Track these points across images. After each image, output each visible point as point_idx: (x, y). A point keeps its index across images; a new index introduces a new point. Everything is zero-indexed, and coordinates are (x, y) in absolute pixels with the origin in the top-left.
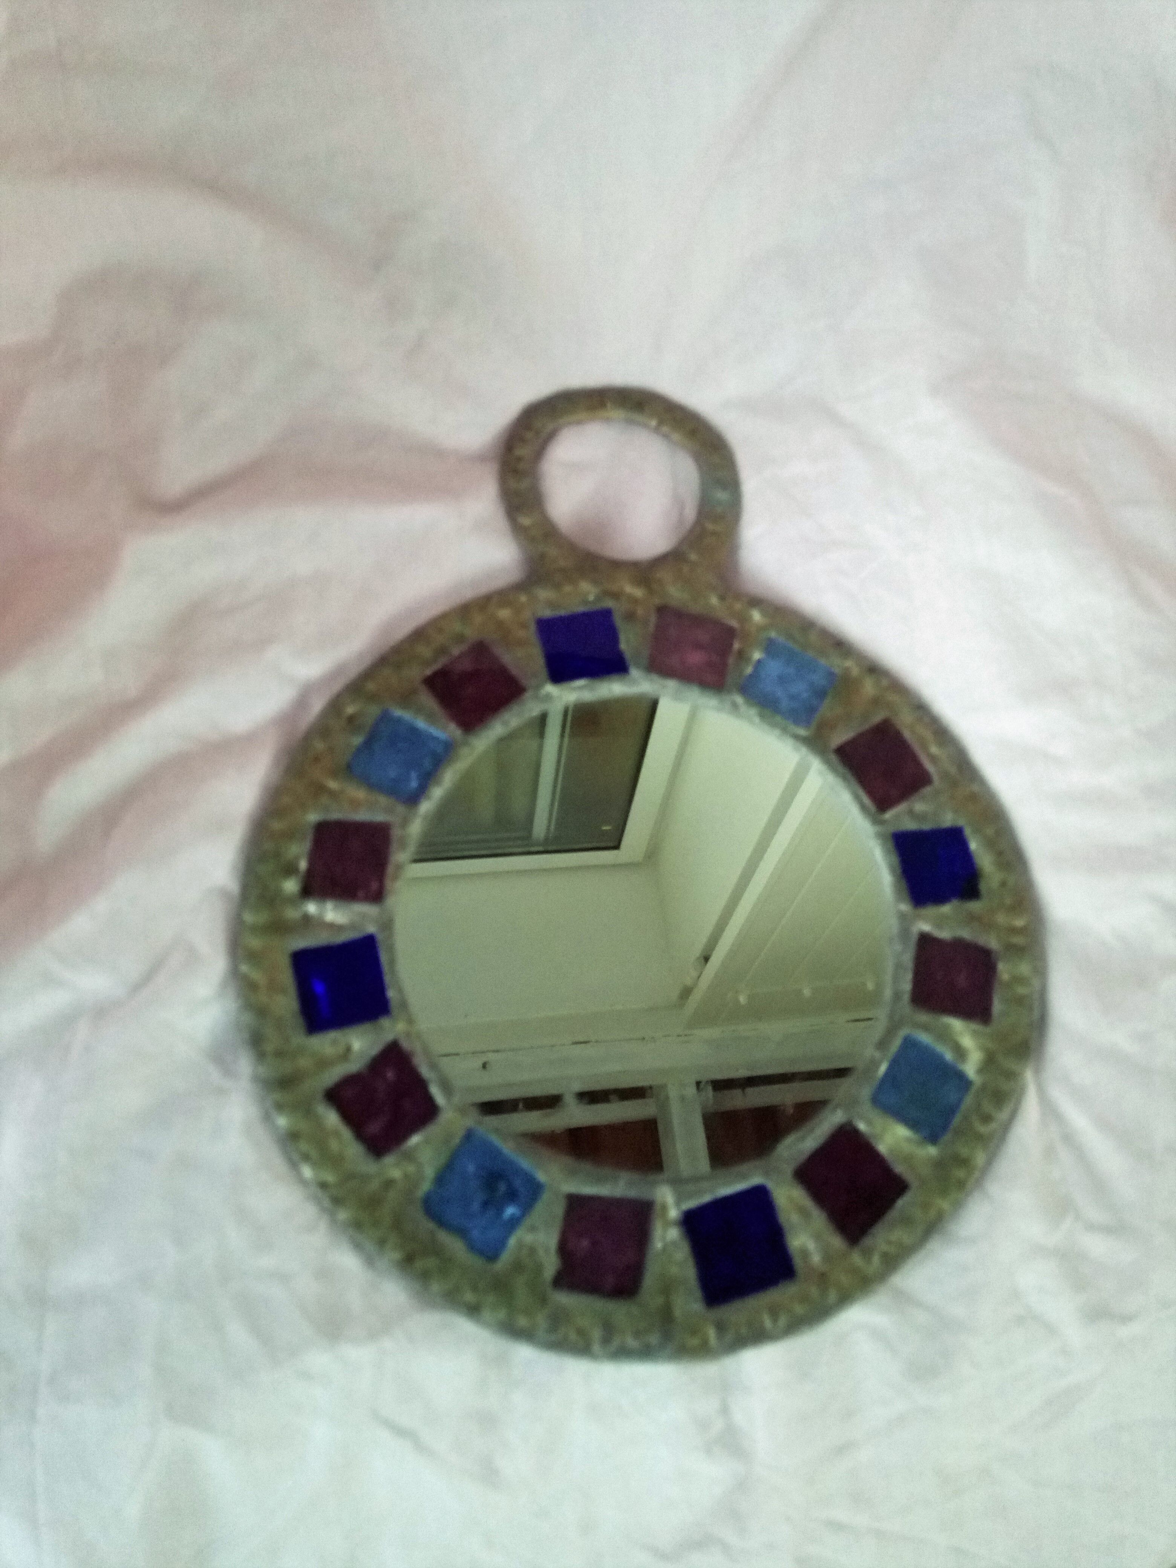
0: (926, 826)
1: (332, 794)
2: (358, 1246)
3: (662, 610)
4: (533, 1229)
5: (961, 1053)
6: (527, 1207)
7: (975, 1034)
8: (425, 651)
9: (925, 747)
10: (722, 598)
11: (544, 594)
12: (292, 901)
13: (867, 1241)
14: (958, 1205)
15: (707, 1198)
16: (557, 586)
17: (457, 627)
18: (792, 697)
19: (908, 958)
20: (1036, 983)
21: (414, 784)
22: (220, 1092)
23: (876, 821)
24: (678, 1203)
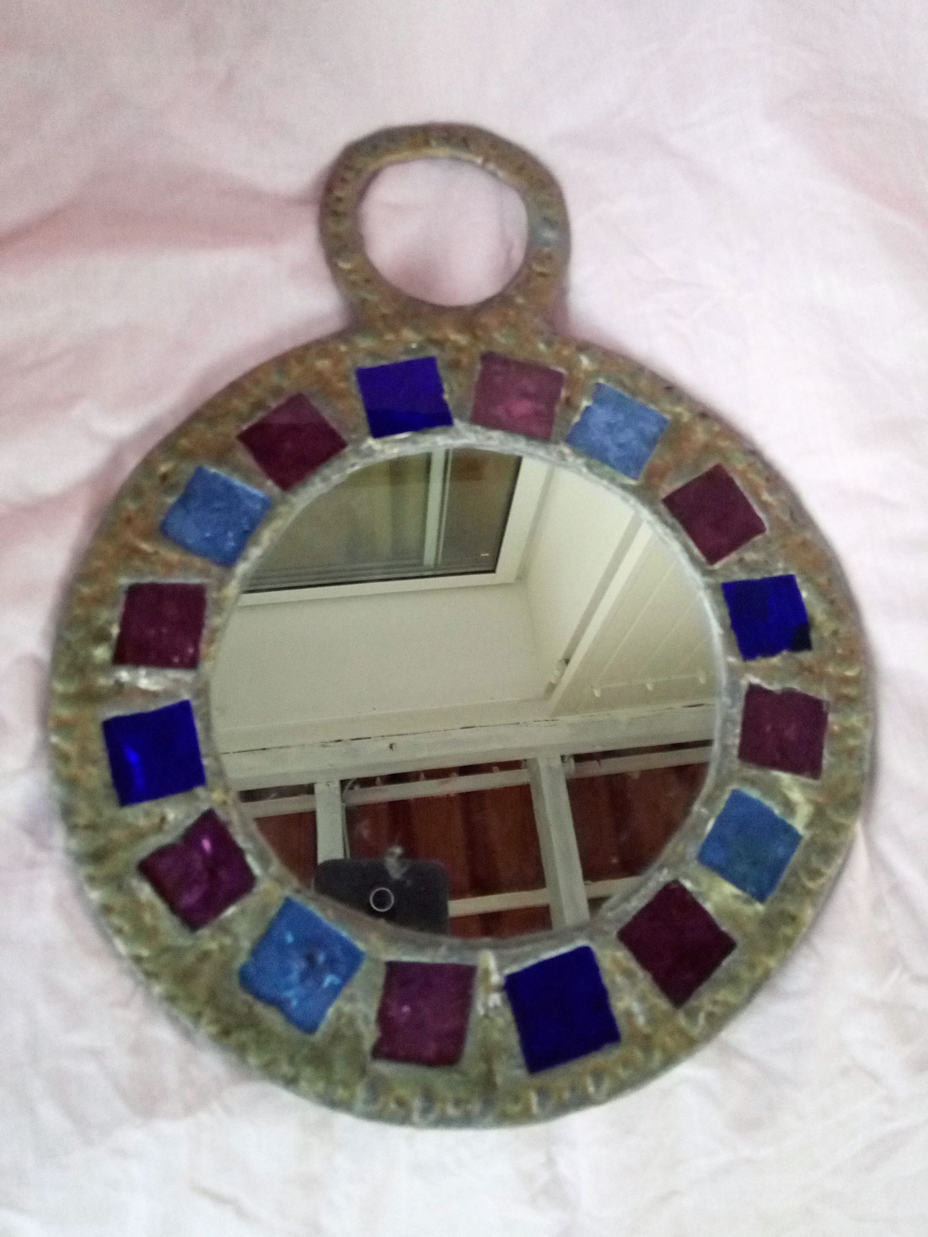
0: (757, 577)
1: (145, 556)
2: (173, 1020)
3: (488, 358)
4: (351, 999)
5: (789, 806)
6: (346, 978)
7: (804, 786)
8: (239, 404)
9: (757, 495)
10: (549, 343)
11: (365, 343)
12: (102, 669)
13: (693, 1002)
14: (784, 962)
15: (530, 962)
16: (379, 335)
17: (275, 379)
18: (621, 446)
19: (737, 712)
20: (868, 734)
21: (231, 544)
22: (32, 865)
23: (706, 573)
24: (500, 969)
